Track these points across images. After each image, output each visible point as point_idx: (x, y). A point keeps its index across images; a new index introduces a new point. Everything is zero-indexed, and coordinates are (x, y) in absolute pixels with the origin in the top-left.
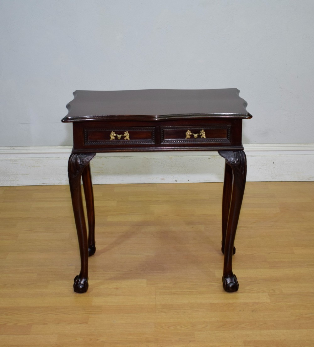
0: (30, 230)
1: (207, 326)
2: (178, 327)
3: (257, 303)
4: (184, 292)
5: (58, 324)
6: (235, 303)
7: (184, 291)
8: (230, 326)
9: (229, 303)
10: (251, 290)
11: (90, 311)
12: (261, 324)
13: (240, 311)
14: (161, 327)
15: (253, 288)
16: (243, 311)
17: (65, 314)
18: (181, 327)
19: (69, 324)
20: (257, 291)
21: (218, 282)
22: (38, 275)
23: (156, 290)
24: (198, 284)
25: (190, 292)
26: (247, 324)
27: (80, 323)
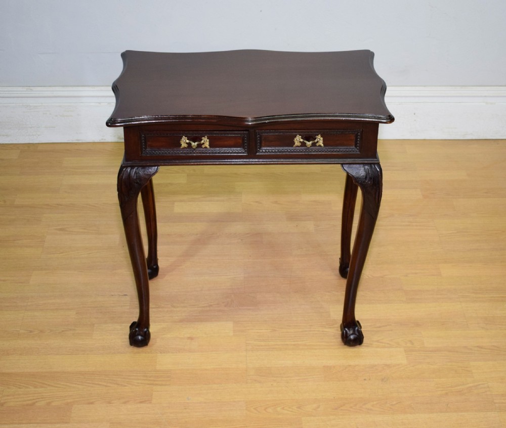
0: (61, 230)
1: (319, 407)
2: (279, 409)
3: (388, 366)
4: (287, 345)
5: (109, 403)
6: (357, 365)
7: (285, 343)
8: (351, 407)
9: (350, 366)
10: (381, 343)
11: (155, 381)
12: (394, 403)
13: (365, 380)
14: (255, 409)
15: (383, 339)
16: (370, 379)
17: (118, 385)
18: (283, 409)
19: (125, 403)
20: (388, 344)
21: (333, 328)
22: (76, 313)
23: (247, 342)
24: (306, 331)
25: (294, 345)
26: (375, 403)
27: (141, 402)
